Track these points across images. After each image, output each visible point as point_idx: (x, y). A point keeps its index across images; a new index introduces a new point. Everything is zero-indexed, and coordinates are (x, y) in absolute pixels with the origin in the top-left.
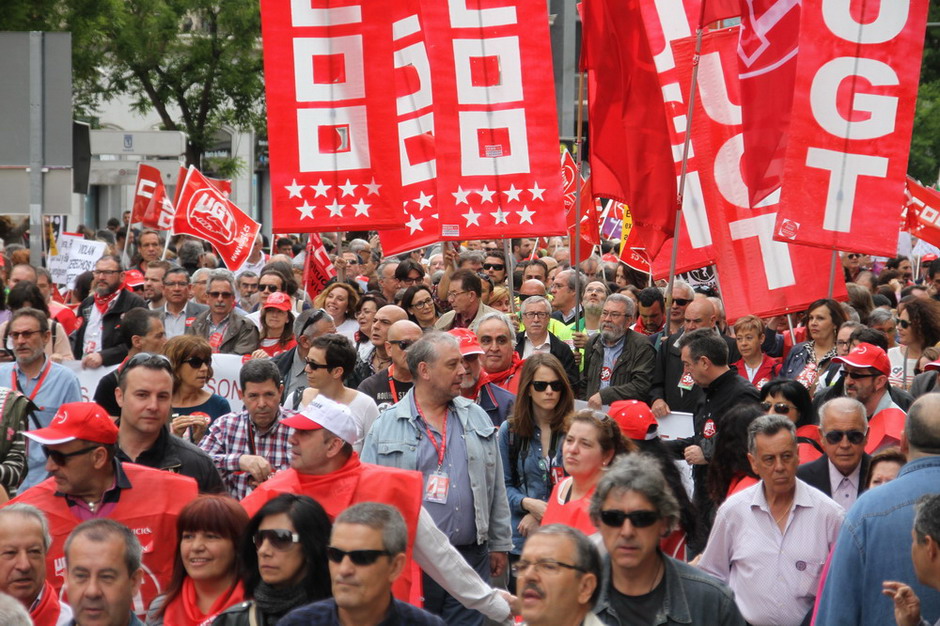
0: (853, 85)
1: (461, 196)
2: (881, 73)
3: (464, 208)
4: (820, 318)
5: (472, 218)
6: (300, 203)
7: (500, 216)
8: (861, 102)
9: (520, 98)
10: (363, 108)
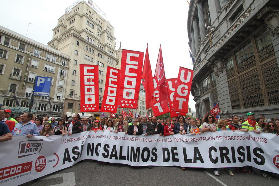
0: (183, 89)
1: (122, 101)
2: (186, 87)
3: (122, 103)
4: (181, 118)
5: (123, 105)
6: (85, 108)
7: (128, 105)
8: (184, 91)
9: (135, 88)
10: (94, 96)
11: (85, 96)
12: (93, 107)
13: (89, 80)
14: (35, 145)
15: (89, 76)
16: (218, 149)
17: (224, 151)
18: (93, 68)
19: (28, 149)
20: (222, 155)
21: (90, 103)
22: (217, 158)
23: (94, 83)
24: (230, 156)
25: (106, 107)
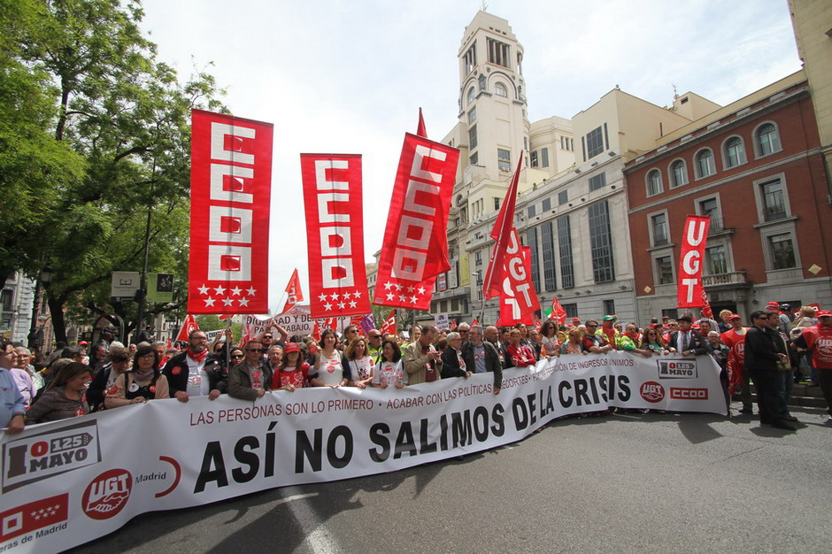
6: (206, 297)
11: (211, 247)
12: (244, 294)
13: (230, 183)
14: (72, 443)
15: (231, 163)
16: (572, 385)
17: (581, 387)
18: (250, 133)
19: (39, 459)
20: (578, 393)
21: (232, 279)
22: (570, 399)
23: (251, 196)
24: (589, 393)
25: (329, 300)
